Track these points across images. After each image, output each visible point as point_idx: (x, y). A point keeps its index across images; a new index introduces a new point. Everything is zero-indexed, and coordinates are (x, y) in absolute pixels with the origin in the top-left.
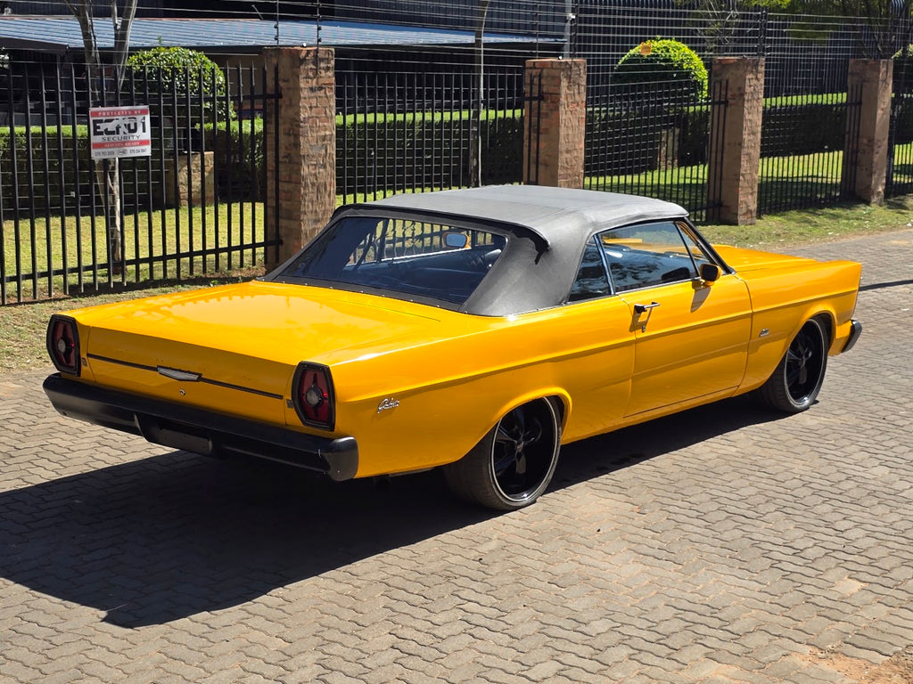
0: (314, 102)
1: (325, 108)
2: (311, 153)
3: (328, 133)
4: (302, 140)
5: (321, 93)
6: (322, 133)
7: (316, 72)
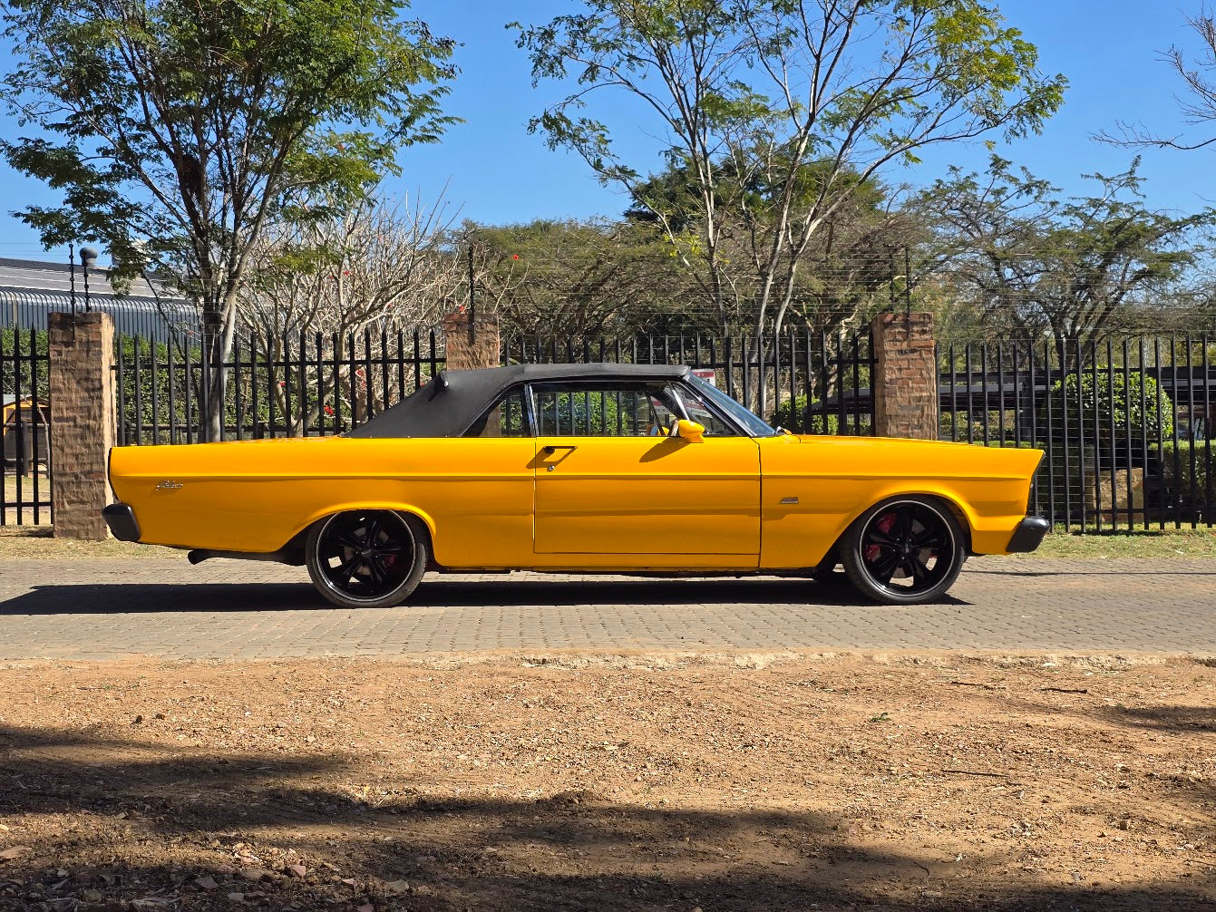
0: (904, 364)
1: (921, 369)
2: (900, 412)
3: (924, 394)
4: (887, 400)
5: (916, 355)
6: (917, 394)
7: (907, 336)
